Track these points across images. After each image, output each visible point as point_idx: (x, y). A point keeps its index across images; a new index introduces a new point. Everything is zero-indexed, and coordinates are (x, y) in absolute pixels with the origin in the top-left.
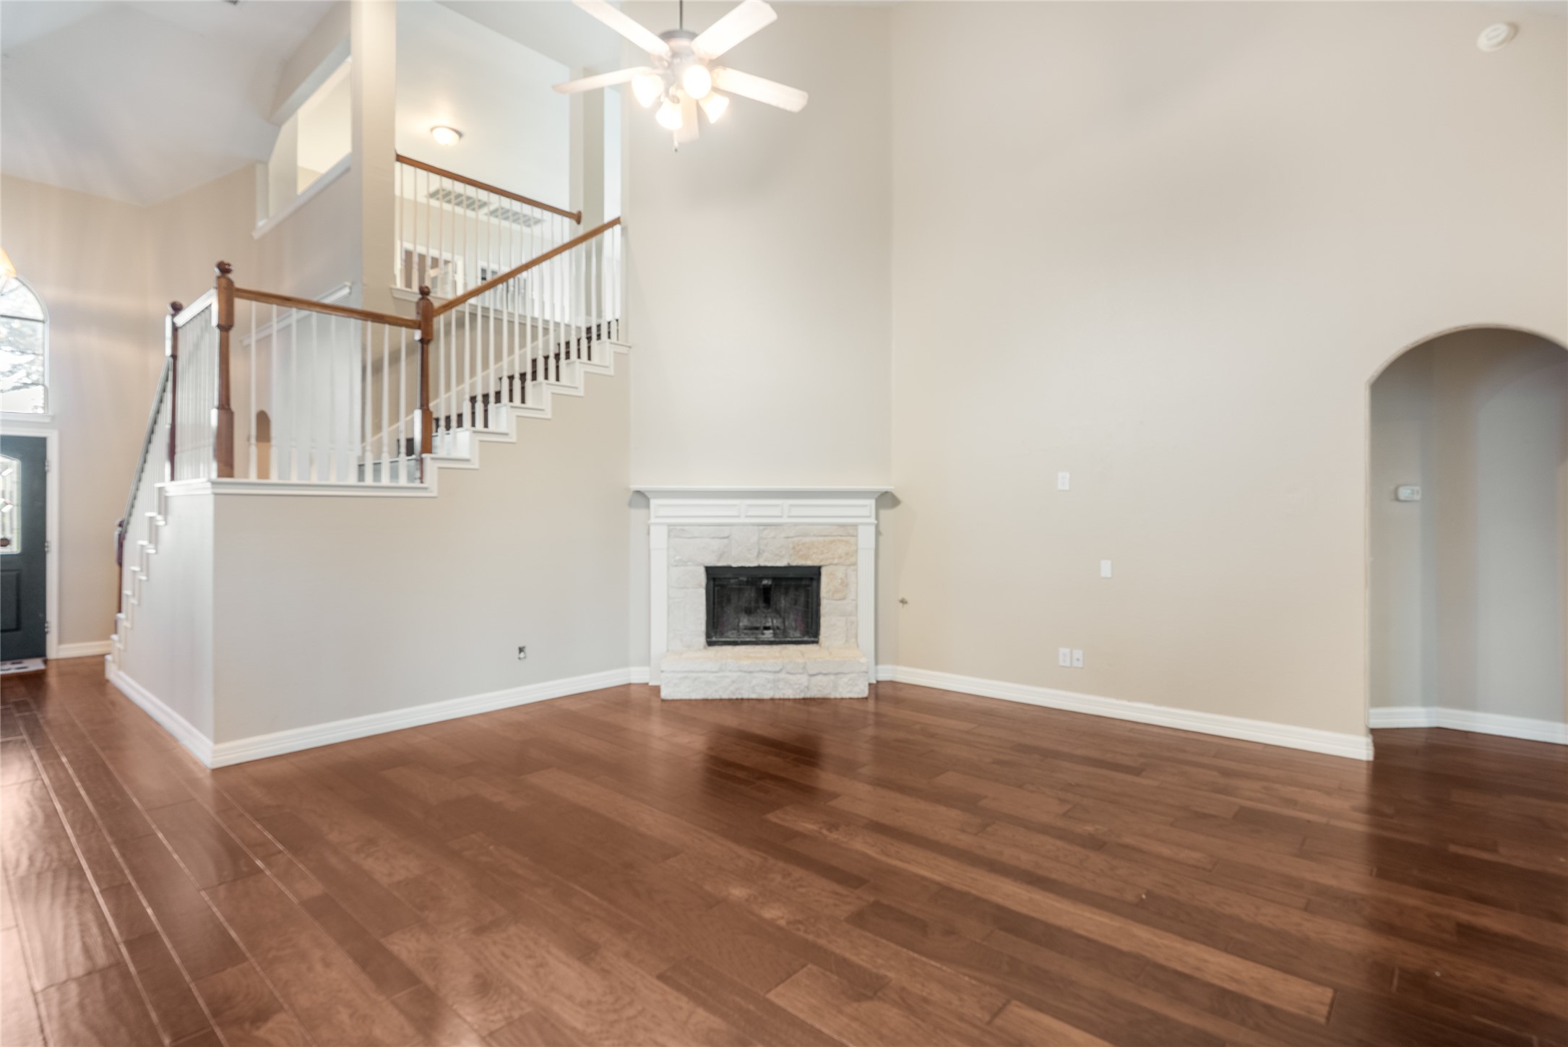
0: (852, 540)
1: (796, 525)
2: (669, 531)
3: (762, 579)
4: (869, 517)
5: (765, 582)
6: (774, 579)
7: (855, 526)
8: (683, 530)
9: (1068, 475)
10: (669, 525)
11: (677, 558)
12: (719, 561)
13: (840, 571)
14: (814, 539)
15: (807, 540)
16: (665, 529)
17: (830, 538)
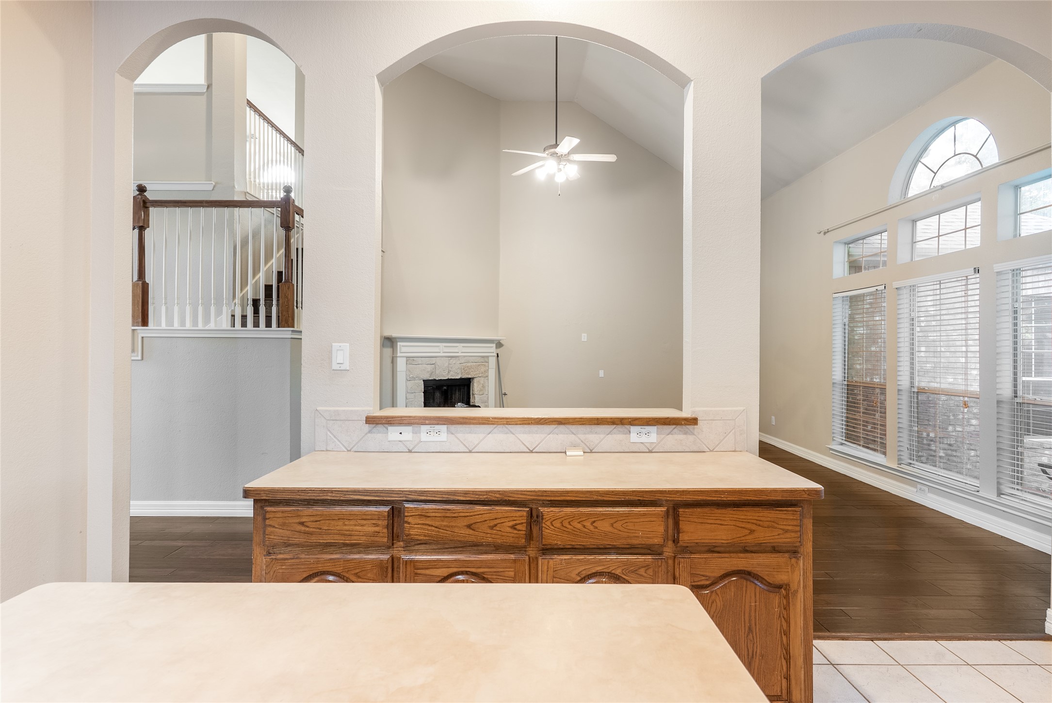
0: (486, 364)
1: (464, 356)
2: (407, 361)
3: (443, 386)
4: (493, 352)
5: (445, 388)
6: (448, 386)
7: (488, 357)
8: (414, 360)
9: (586, 335)
10: (407, 357)
11: (411, 376)
12: (430, 377)
13: (482, 380)
14: (472, 364)
15: (469, 364)
16: (405, 359)
17: (478, 363)
